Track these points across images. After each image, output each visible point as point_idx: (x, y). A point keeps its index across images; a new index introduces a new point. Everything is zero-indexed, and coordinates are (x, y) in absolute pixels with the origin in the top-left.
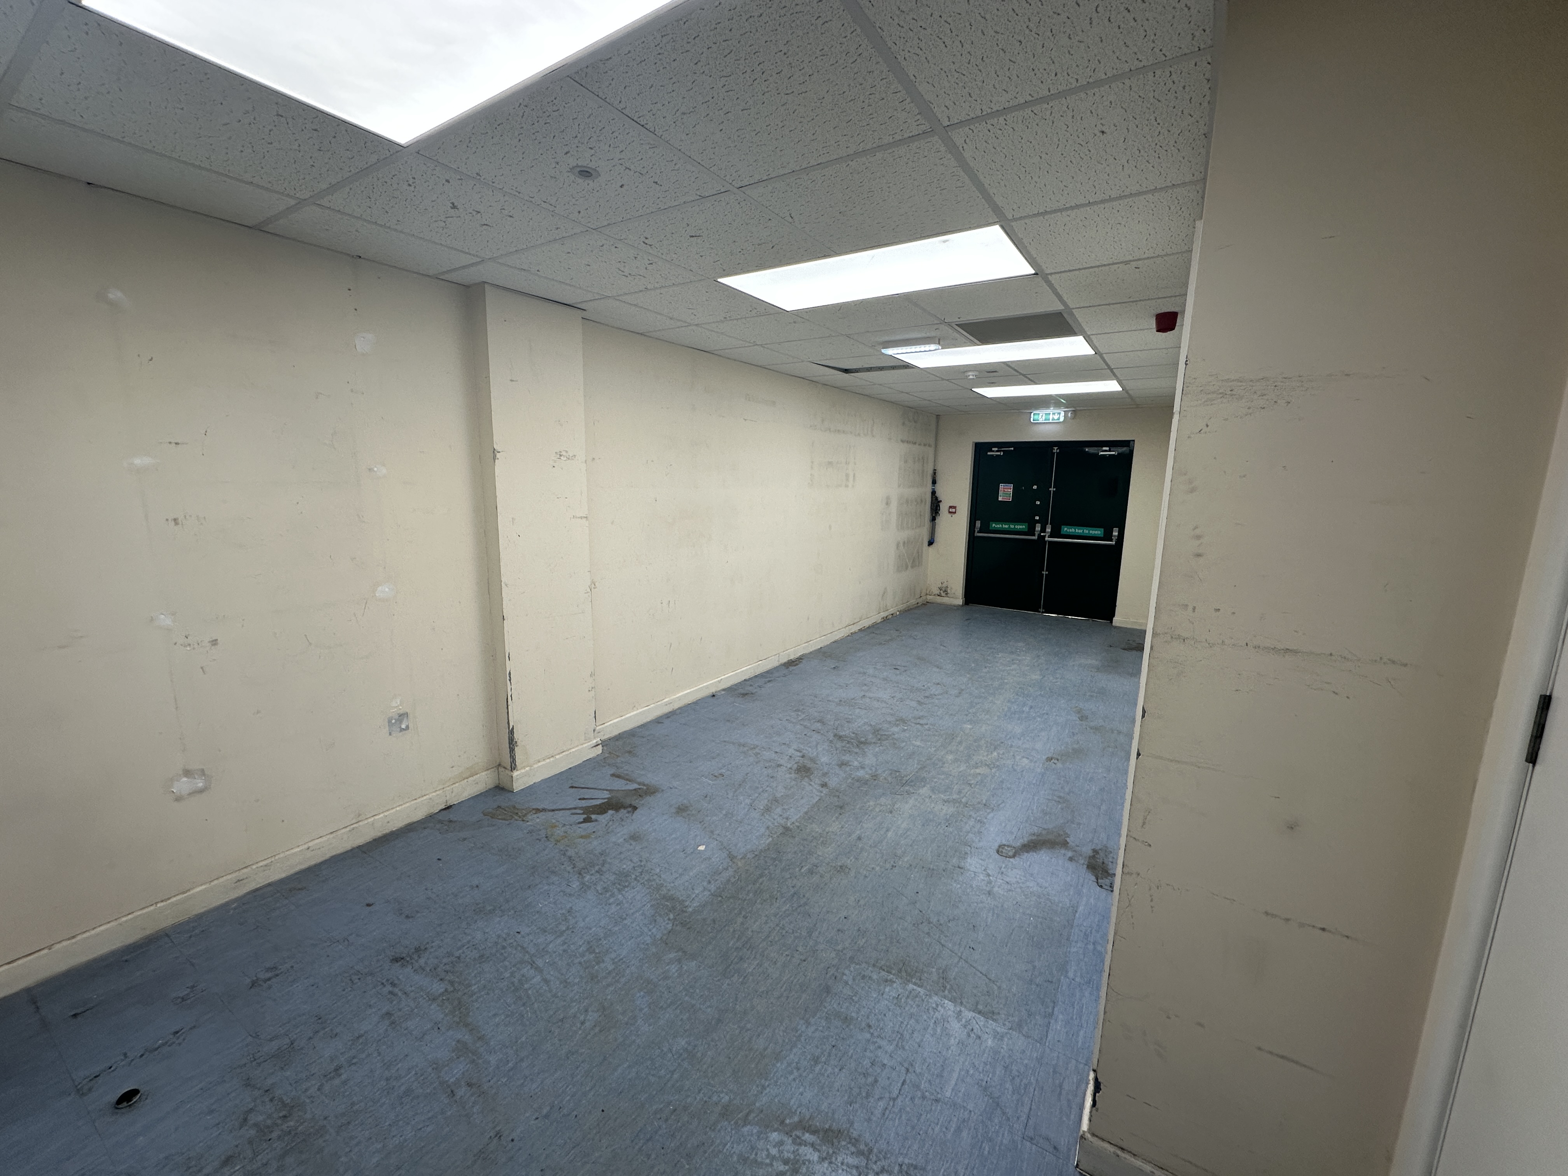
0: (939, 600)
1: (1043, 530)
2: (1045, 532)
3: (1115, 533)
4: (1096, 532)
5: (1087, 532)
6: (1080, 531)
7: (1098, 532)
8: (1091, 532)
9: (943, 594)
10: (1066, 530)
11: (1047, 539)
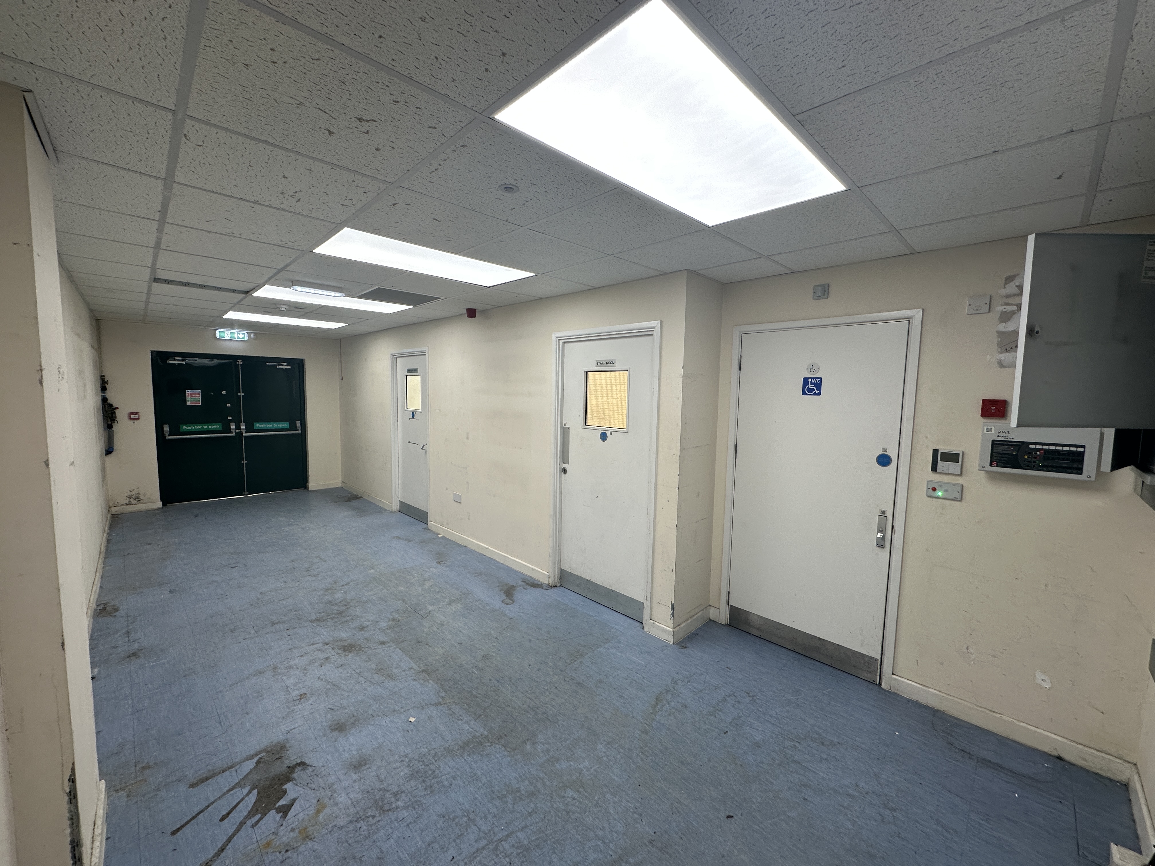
0: (130, 509)
1: (238, 427)
2: (240, 429)
3: (298, 424)
4: (283, 425)
5: (276, 426)
6: (270, 426)
7: (285, 425)
8: (279, 425)
9: (133, 502)
10: (257, 425)
11: (244, 434)
